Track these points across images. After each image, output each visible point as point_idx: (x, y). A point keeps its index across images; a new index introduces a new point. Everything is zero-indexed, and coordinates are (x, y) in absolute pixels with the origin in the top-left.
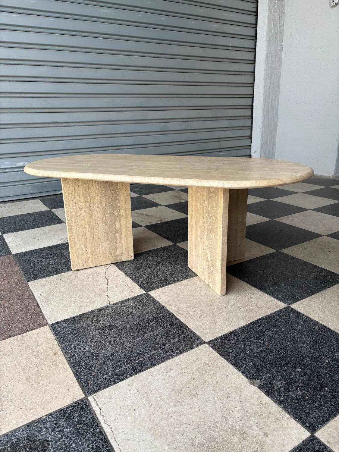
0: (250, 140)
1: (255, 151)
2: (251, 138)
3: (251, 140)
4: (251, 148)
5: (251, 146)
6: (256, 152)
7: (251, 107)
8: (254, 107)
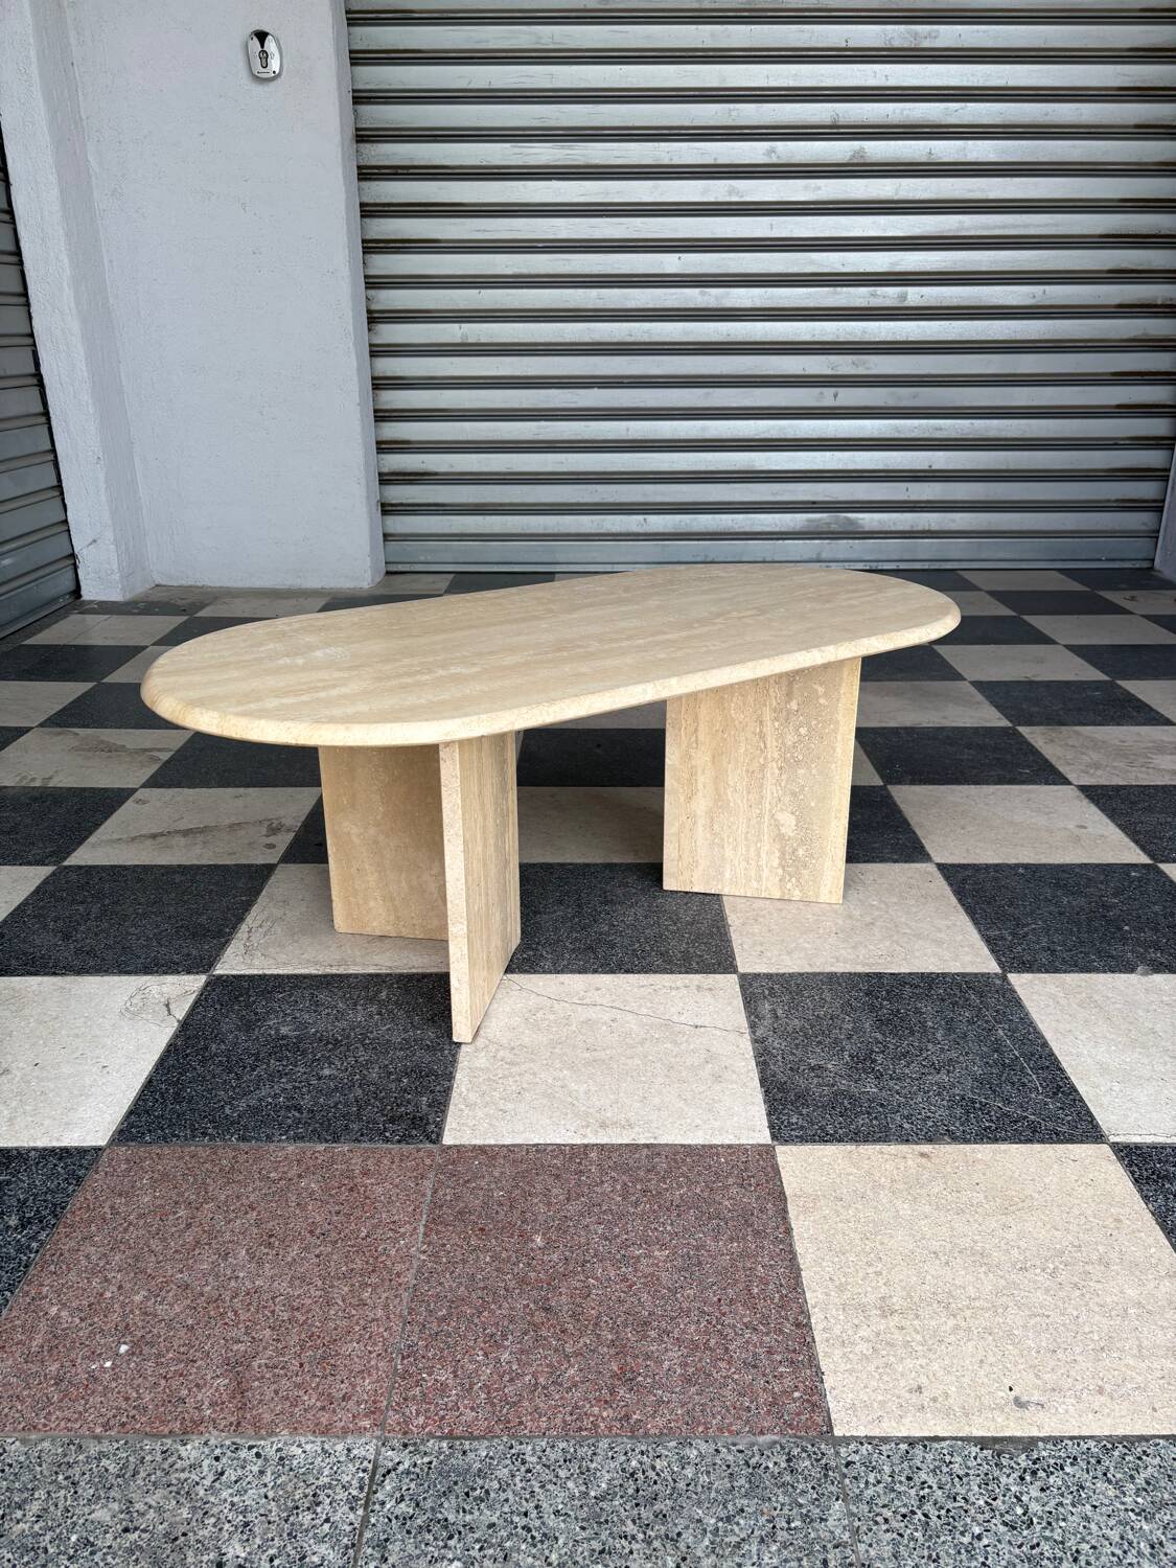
0: (59, 499)
1: (91, 540)
2: (62, 493)
3: (63, 500)
4: (69, 531)
5: (66, 522)
6: (95, 541)
7: (35, 381)
8: (46, 381)
